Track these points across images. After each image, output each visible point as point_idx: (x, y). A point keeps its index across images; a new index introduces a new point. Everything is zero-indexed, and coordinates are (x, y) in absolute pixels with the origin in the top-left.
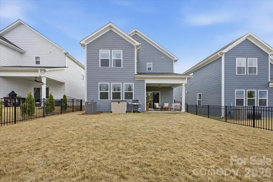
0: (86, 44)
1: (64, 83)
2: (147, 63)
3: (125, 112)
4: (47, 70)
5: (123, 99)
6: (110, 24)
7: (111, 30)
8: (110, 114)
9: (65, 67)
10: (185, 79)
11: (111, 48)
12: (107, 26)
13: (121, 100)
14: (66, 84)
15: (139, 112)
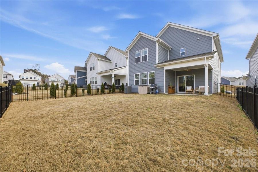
0: (128, 51)
1: (126, 76)
2: (180, 49)
3: (146, 93)
4: (113, 70)
5: (148, 84)
6: (140, 33)
7: (141, 36)
8: (137, 94)
9: (126, 66)
10: (204, 59)
11: (141, 49)
12: (138, 34)
13: (147, 85)
14: (127, 76)
15: (156, 94)
